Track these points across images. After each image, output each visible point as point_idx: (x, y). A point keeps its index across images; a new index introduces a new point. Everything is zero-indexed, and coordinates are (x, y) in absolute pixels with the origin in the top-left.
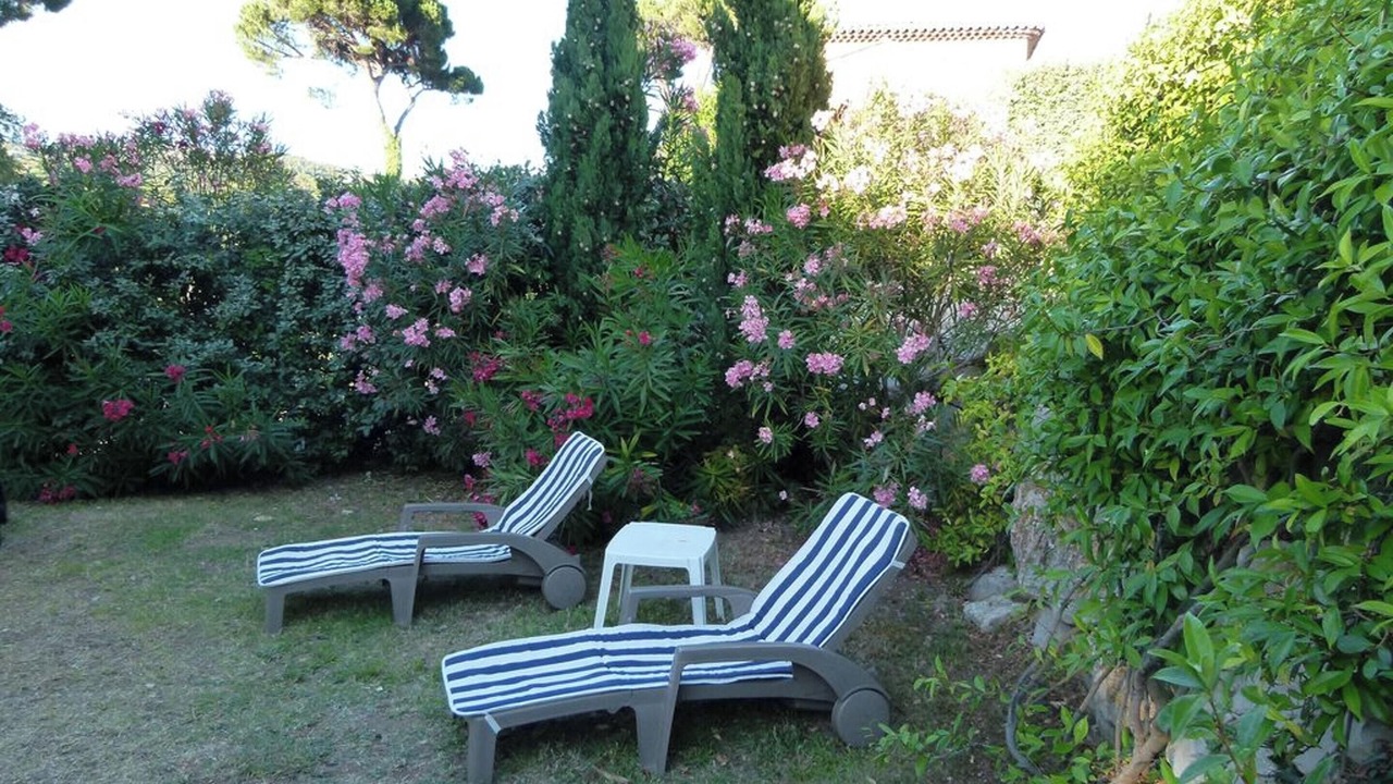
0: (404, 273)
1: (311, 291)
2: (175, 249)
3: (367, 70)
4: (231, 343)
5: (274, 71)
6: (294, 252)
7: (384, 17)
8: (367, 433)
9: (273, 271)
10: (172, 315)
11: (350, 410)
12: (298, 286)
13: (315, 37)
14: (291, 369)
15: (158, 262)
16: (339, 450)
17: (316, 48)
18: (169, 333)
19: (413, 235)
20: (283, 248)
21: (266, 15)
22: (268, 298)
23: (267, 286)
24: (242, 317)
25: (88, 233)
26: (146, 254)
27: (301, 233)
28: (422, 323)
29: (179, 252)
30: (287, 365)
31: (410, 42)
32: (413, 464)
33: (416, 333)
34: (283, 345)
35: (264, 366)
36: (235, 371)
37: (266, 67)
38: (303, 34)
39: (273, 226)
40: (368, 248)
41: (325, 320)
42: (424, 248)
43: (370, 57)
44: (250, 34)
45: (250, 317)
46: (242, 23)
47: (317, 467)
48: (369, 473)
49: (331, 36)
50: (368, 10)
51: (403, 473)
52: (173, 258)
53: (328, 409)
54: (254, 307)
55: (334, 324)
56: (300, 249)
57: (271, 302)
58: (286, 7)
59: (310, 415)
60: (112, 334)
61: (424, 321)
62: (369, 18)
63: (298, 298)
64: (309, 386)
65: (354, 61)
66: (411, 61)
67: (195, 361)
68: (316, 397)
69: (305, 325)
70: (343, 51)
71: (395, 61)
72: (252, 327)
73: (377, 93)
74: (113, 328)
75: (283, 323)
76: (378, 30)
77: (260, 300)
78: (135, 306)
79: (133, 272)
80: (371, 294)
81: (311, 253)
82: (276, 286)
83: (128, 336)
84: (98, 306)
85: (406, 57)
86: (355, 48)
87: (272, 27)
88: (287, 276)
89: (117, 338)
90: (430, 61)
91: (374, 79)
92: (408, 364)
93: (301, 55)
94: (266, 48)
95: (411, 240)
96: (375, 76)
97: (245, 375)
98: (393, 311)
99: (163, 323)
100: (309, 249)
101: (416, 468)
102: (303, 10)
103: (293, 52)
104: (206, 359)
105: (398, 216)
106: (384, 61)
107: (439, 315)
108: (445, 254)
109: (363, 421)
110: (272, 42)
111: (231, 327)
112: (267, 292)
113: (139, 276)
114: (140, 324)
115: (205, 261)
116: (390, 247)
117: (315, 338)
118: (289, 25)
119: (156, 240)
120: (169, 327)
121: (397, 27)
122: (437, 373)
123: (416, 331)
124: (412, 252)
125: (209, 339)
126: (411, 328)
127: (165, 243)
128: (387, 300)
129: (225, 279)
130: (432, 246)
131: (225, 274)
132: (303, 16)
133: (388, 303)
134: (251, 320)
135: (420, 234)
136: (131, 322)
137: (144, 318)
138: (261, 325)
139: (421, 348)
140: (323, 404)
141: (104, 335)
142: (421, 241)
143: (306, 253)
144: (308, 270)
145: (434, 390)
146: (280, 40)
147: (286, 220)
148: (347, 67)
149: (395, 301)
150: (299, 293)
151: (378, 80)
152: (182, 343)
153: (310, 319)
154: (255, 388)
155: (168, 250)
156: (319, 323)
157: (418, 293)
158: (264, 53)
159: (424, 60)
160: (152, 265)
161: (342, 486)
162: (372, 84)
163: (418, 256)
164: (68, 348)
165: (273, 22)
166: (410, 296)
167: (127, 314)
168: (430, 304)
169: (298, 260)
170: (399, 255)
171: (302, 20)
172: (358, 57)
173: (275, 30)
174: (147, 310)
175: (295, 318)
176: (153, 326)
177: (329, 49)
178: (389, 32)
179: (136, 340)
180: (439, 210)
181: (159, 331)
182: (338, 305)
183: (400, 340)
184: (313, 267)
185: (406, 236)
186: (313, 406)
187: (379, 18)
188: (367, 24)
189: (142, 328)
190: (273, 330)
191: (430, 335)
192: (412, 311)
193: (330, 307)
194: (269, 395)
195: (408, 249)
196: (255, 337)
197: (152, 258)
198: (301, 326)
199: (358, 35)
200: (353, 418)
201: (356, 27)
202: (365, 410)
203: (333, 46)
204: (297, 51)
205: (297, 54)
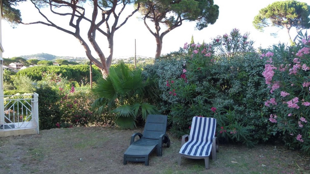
0: (289, 79)
1: (257, 85)
2: (219, 73)
3: (286, 27)
4: (232, 101)
5: (262, 30)
6: (252, 73)
7: (291, 12)
8: (274, 134)
9: (245, 79)
10: (217, 92)
11: (269, 125)
12: (253, 83)
13: (272, 21)
14: (250, 109)
15: (214, 77)
16: (265, 137)
17: (272, 24)
18: (216, 97)
19: (293, 64)
20: (249, 71)
21: (260, 18)
22: (244, 87)
23: (244, 83)
24: (236, 93)
25: (196, 70)
26: (212, 75)
27: (255, 66)
28: (296, 99)
29: (220, 74)
30: (249, 108)
31: (298, 18)
32: (292, 147)
33: (293, 103)
34: (248, 102)
35: (241, 108)
36: (232, 109)
37: (260, 30)
38: (269, 21)
39: (246, 65)
40: (274, 70)
41: (261, 94)
42: (298, 69)
43: (287, 23)
44: (256, 23)
45: (239, 93)
46: (254, 21)
47: (258, 142)
48: (275, 147)
49: (276, 20)
50: (286, 11)
51: (288, 149)
52: (218, 76)
53: (261, 124)
54: (240, 90)
55: (265, 96)
56: (254, 72)
57: (245, 88)
58: (265, 15)
59: (256, 125)
60: (201, 97)
61: (297, 98)
62: (287, 13)
63: (253, 87)
64: (255, 116)
65: (282, 25)
66: (299, 22)
67: (221, 106)
68: (258, 120)
69: (255, 96)
70: (279, 23)
71: (294, 23)
72: (239, 96)
73: (289, 32)
74: (202, 95)
75: (248, 95)
76: (289, 16)
77: (242, 88)
78: (208, 89)
79: (209, 80)
80: (275, 87)
81: (257, 73)
82: (246, 83)
83: (205, 97)
84: (198, 89)
85: (297, 21)
86: (283, 22)
87: (261, 20)
88: (250, 80)
89: (202, 98)
90: (304, 21)
91: (288, 29)
92: (289, 115)
93: (269, 26)
94: (260, 26)
95: (292, 66)
96: (288, 28)
97: (236, 111)
98: (284, 94)
99: (215, 94)
100: (257, 72)
101: (293, 149)
102: (269, 15)
103: (267, 26)
104: (225, 105)
105: (288, 58)
106: (291, 24)
107: (304, 95)
108: (307, 71)
109: (273, 130)
110: (261, 24)
111: (233, 96)
112: (244, 85)
113: (210, 81)
114: (209, 94)
115: (227, 76)
116: (284, 69)
117: (258, 100)
118: (266, 19)
119: (214, 70)
120: (216, 95)
121: (295, 14)
122: (303, 119)
123: (293, 102)
124: (292, 71)
125: (226, 99)
126: (291, 101)
127: (216, 71)
128: (281, 89)
129: (232, 81)
130: (301, 68)
131: (232, 80)
132: (269, 16)
133: (282, 90)
134: (239, 94)
135: (296, 63)
136: (207, 93)
137: (210, 93)
138: (242, 95)
139: (295, 109)
140: (260, 122)
141: (199, 97)
142: (296, 66)
143: (256, 73)
144: (256, 78)
145: (301, 126)
146: (264, 23)
147: (250, 63)
148: (281, 27)
149: (285, 90)
150: (253, 86)
151: (289, 29)
152: (219, 100)
153: (257, 94)
154: (239, 115)
155: (217, 73)
156: (260, 95)
157: (294, 86)
158: (259, 27)
159: (302, 21)
160: (213, 78)
161: (266, 151)
162: (287, 30)
163: (295, 72)
164: (190, 100)
165: (262, 19)
166: (291, 88)
167: (206, 91)
168: (300, 91)
169: (253, 75)
170: (287, 72)
171: (269, 17)
172: (283, 24)
173: (262, 21)
174: (211, 90)
175: (252, 94)
176: (212, 95)
177: (276, 23)
178: (292, 16)
179: (207, 99)
180: (305, 53)
181: (213, 96)
182: (266, 90)
183: (286, 105)
184: (258, 77)
185: (290, 65)
186: (257, 122)
187: (290, 13)
188: (286, 15)
189: (209, 95)
190: (245, 97)
191: (299, 104)
192: (292, 94)
193: (263, 91)
194: (243, 117)
195: (291, 70)
196: (240, 99)
197: (213, 76)
198: (254, 96)
199: (283, 18)
200: (270, 128)
201: (283, 16)
202: (274, 126)
203: (277, 22)
204: (268, 25)
205: (268, 26)
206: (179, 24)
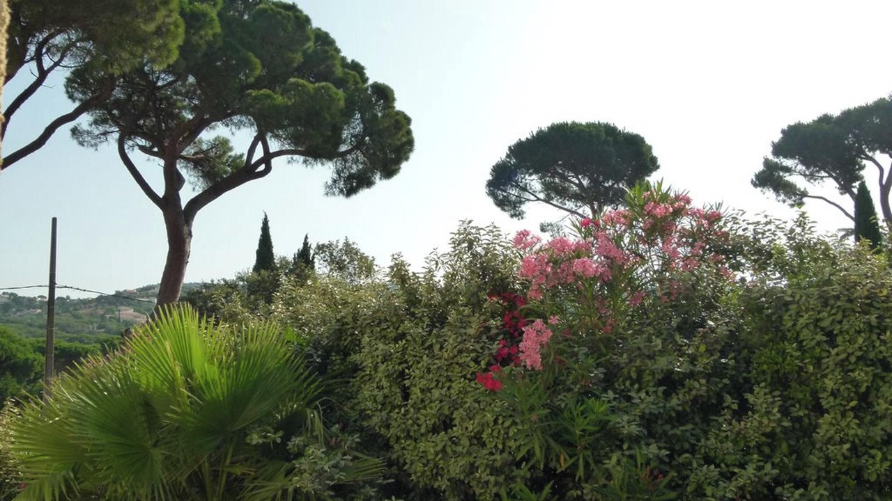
5: (516, 213)
118: (527, 177)
146: (522, 189)
173: (517, 181)
204: (535, 196)
205: (536, 199)
206: (262, 167)
